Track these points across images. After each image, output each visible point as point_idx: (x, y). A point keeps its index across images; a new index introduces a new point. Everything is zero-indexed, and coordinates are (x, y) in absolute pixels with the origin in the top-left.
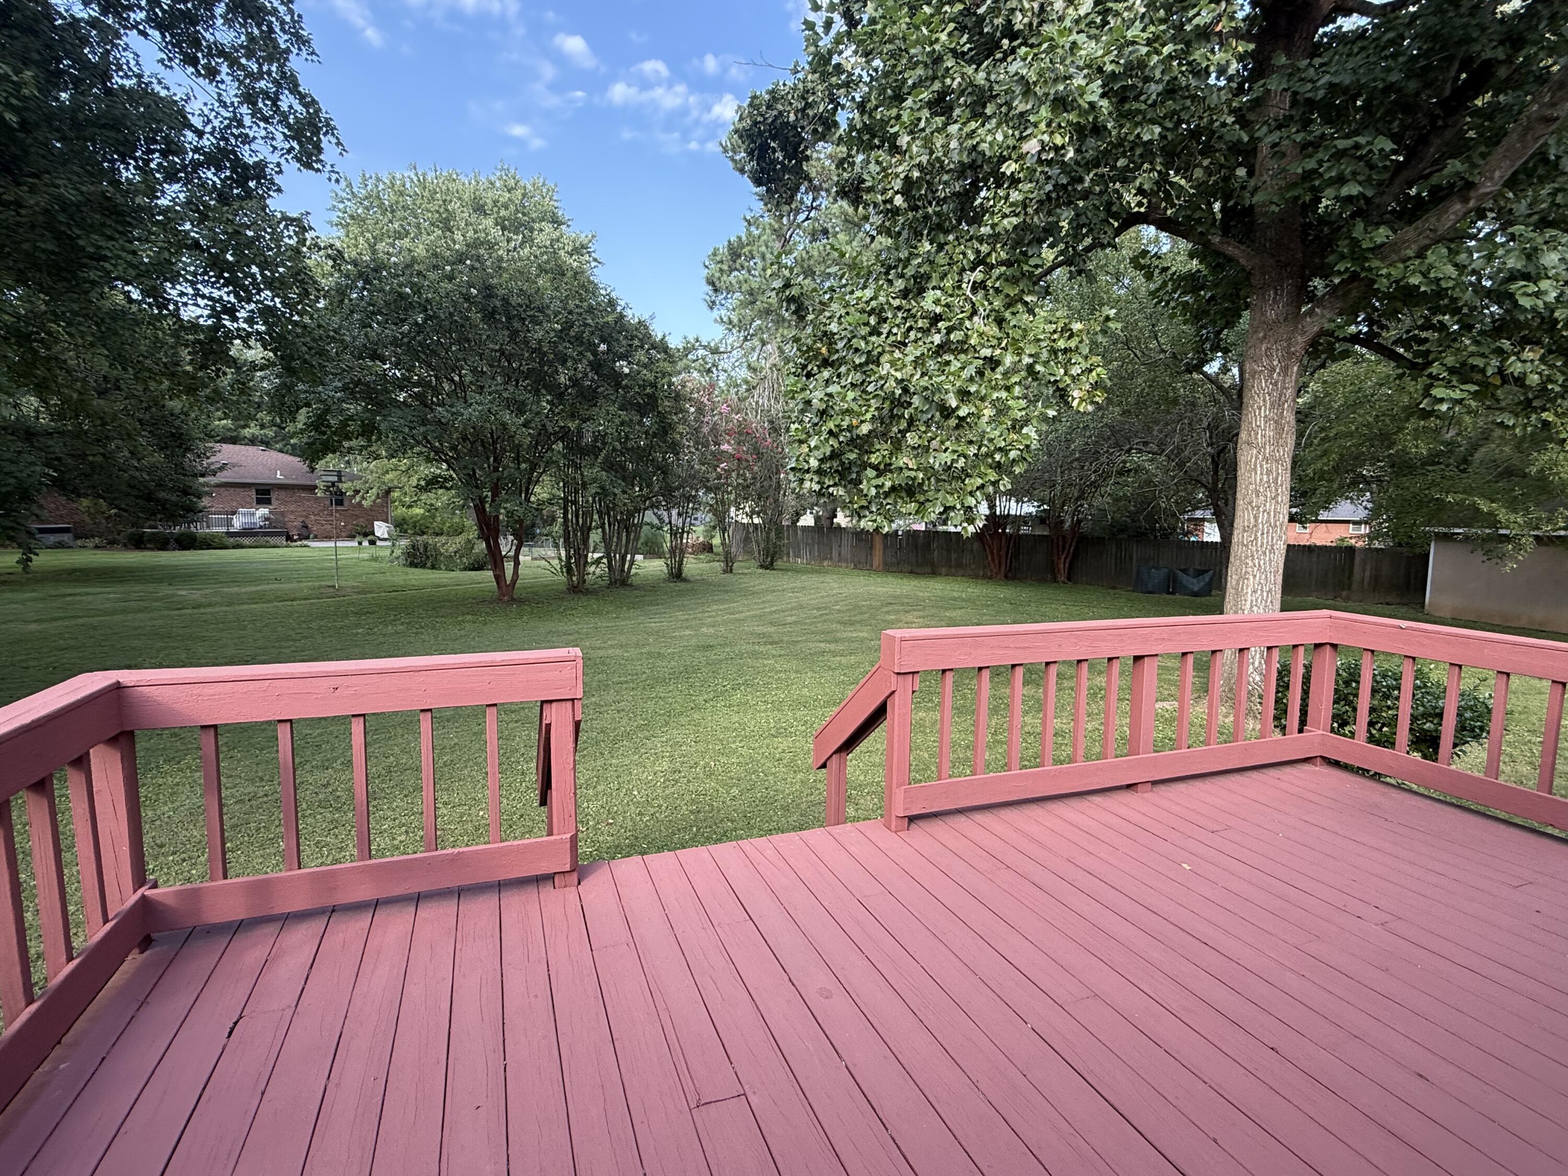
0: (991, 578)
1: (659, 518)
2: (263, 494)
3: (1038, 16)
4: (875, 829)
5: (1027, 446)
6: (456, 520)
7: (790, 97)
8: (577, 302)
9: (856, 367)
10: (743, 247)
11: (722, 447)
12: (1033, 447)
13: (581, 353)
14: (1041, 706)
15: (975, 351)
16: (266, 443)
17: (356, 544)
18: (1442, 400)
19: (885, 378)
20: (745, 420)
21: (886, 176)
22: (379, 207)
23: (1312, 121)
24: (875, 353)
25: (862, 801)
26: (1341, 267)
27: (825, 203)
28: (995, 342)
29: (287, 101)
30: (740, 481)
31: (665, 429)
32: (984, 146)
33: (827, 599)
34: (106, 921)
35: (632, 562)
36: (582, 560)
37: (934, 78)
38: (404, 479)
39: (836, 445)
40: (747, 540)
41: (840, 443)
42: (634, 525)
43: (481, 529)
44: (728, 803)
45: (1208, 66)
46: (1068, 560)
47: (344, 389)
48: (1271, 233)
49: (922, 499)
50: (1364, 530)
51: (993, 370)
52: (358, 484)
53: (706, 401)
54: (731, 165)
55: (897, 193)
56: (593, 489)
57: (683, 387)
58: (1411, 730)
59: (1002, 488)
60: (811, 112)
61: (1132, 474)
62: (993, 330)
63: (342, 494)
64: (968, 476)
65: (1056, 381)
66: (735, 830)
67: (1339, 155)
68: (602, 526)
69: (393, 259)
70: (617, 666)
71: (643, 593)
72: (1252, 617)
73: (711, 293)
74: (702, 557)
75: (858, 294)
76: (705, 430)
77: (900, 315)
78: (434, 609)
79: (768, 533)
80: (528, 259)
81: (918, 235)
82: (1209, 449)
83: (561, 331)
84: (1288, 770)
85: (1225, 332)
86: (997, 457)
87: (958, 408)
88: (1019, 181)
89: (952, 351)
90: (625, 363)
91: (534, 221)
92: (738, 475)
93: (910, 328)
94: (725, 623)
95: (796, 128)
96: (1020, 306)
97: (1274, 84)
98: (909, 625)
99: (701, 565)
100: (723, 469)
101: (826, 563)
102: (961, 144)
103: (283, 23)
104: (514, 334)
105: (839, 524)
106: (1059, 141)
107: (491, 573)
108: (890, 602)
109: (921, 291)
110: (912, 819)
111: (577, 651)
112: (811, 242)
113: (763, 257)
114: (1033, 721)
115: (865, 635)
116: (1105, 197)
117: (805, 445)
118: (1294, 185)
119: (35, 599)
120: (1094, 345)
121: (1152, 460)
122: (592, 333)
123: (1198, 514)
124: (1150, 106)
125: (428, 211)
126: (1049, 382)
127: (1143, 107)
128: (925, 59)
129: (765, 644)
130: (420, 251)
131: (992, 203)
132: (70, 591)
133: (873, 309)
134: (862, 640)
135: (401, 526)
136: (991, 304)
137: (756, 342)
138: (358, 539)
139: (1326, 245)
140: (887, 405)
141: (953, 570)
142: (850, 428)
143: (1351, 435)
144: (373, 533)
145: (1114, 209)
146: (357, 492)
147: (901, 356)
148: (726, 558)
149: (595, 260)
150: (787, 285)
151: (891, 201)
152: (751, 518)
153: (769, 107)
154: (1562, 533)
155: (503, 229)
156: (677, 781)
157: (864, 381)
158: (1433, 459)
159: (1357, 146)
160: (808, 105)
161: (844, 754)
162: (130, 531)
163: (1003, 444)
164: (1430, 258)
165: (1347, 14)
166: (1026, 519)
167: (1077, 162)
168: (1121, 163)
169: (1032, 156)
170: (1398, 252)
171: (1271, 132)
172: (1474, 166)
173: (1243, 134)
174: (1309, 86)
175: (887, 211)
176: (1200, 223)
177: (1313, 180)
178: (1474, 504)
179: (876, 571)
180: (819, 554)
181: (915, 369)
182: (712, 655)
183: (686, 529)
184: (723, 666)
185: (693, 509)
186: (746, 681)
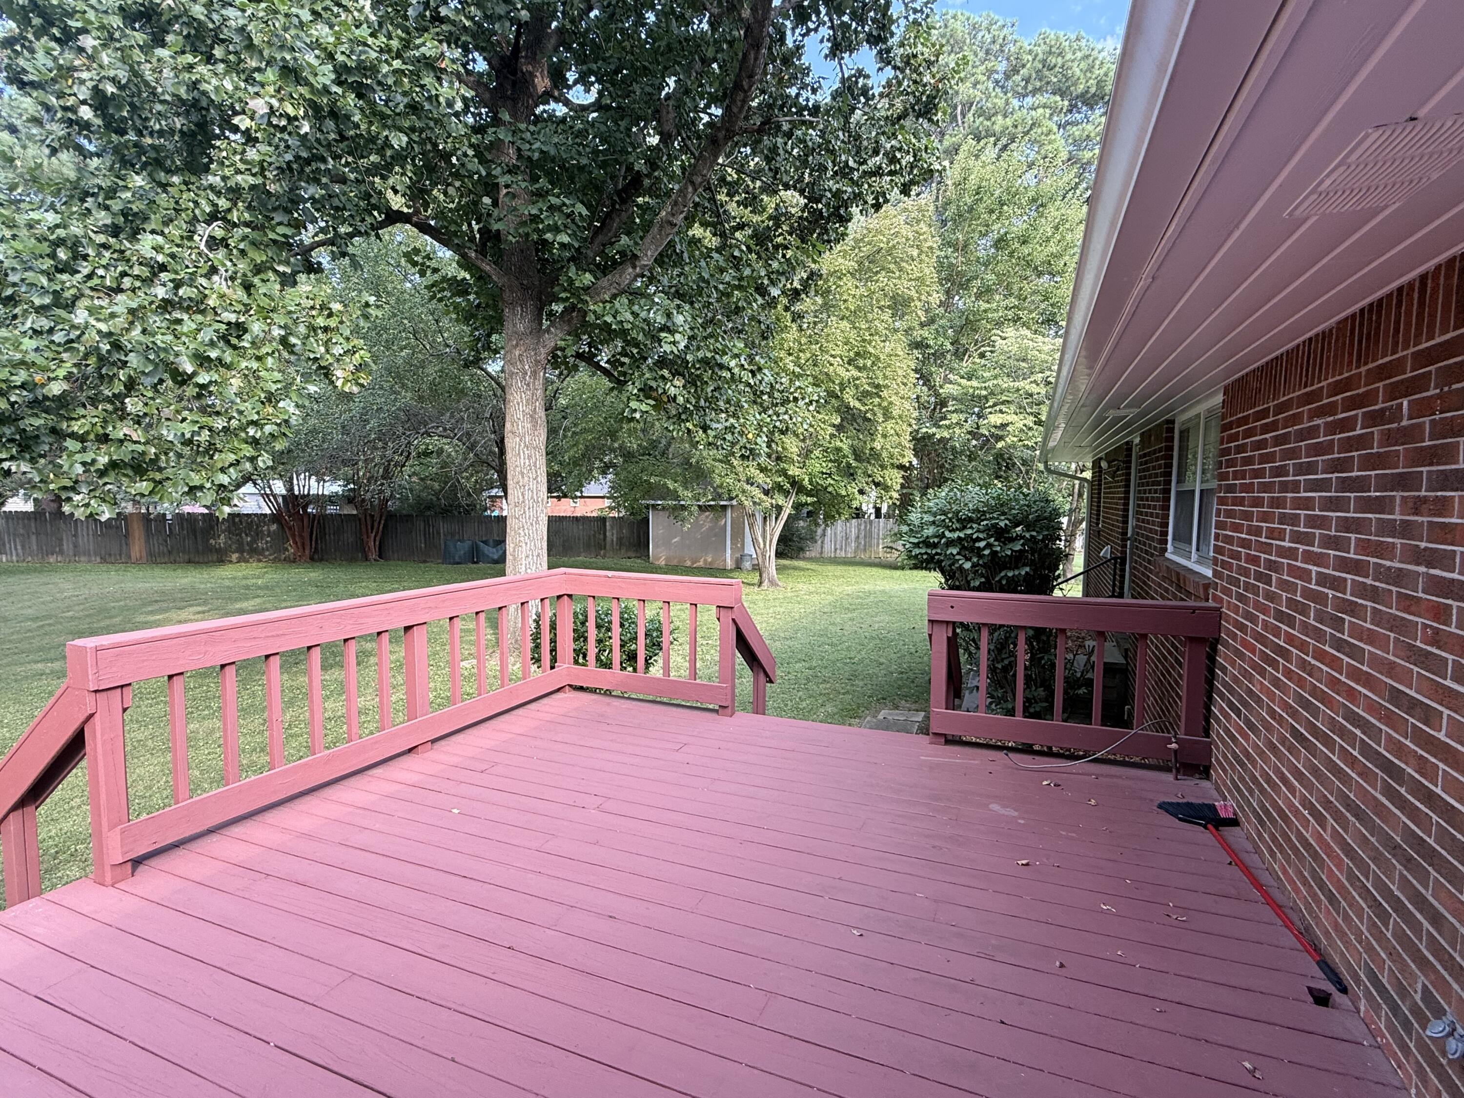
0: (294, 561)
4: (79, 893)
5: (286, 421)
9: (41, 310)
12: (293, 422)
14: (343, 688)
15: (216, 314)
18: (636, 410)
19: (82, 328)
21: (64, 77)
24: (68, 294)
26: (564, 296)
28: (240, 308)
32: (207, 88)
33: (52, 605)
41: (12, 404)
45: (437, 95)
46: (378, 539)
48: (514, 259)
49: (158, 476)
50: (607, 503)
51: (240, 336)
55: (84, 102)
59: (261, 464)
61: (434, 455)
62: (241, 294)
64: (217, 450)
65: (316, 359)
77: (107, 254)
82: (493, 436)
84: (545, 701)
85: (495, 336)
86: (251, 431)
87: (194, 374)
88: (256, 140)
89: (184, 309)
93: (124, 274)
96: (270, 274)
97: (505, 135)
101: (52, 559)
102: (177, 76)
106: (291, 110)
109: (136, 232)
110: (137, 862)
114: (335, 706)
116: (363, 188)
118: (523, 224)
120: (355, 327)
121: (449, 443)
123: (494, 492)
124: (397, 114)
126: (309, 358)
127: (391, 112)
131: (224, 153)
133: (62, 240)
136: (235, 265)
139: (553, 278)
140: (90, 361)
142: (29, 386)
143: (590, 430)
145: (373, 201)
147: (106, 304)
151: (73, 109)
157: (51, 328)
158: (642, 451)
159: (564, 205)
161: (29, 809)
163: (255, 417)
164: (617, 304)
165: (557, 100)
166: (331, 499)
167: (318, 140)
168: (374, 158)
169: (262, 116)
170: (598, 294)
171: (504, 174)
172: (636, 243)
173: (481, 169)
174: (528, 146)
175: (70, 123)
176: (456, 236)
177: (537, 223)
178: (665, 484)
179: (138, 563)
180: (40, 548)
181: (132, 323)
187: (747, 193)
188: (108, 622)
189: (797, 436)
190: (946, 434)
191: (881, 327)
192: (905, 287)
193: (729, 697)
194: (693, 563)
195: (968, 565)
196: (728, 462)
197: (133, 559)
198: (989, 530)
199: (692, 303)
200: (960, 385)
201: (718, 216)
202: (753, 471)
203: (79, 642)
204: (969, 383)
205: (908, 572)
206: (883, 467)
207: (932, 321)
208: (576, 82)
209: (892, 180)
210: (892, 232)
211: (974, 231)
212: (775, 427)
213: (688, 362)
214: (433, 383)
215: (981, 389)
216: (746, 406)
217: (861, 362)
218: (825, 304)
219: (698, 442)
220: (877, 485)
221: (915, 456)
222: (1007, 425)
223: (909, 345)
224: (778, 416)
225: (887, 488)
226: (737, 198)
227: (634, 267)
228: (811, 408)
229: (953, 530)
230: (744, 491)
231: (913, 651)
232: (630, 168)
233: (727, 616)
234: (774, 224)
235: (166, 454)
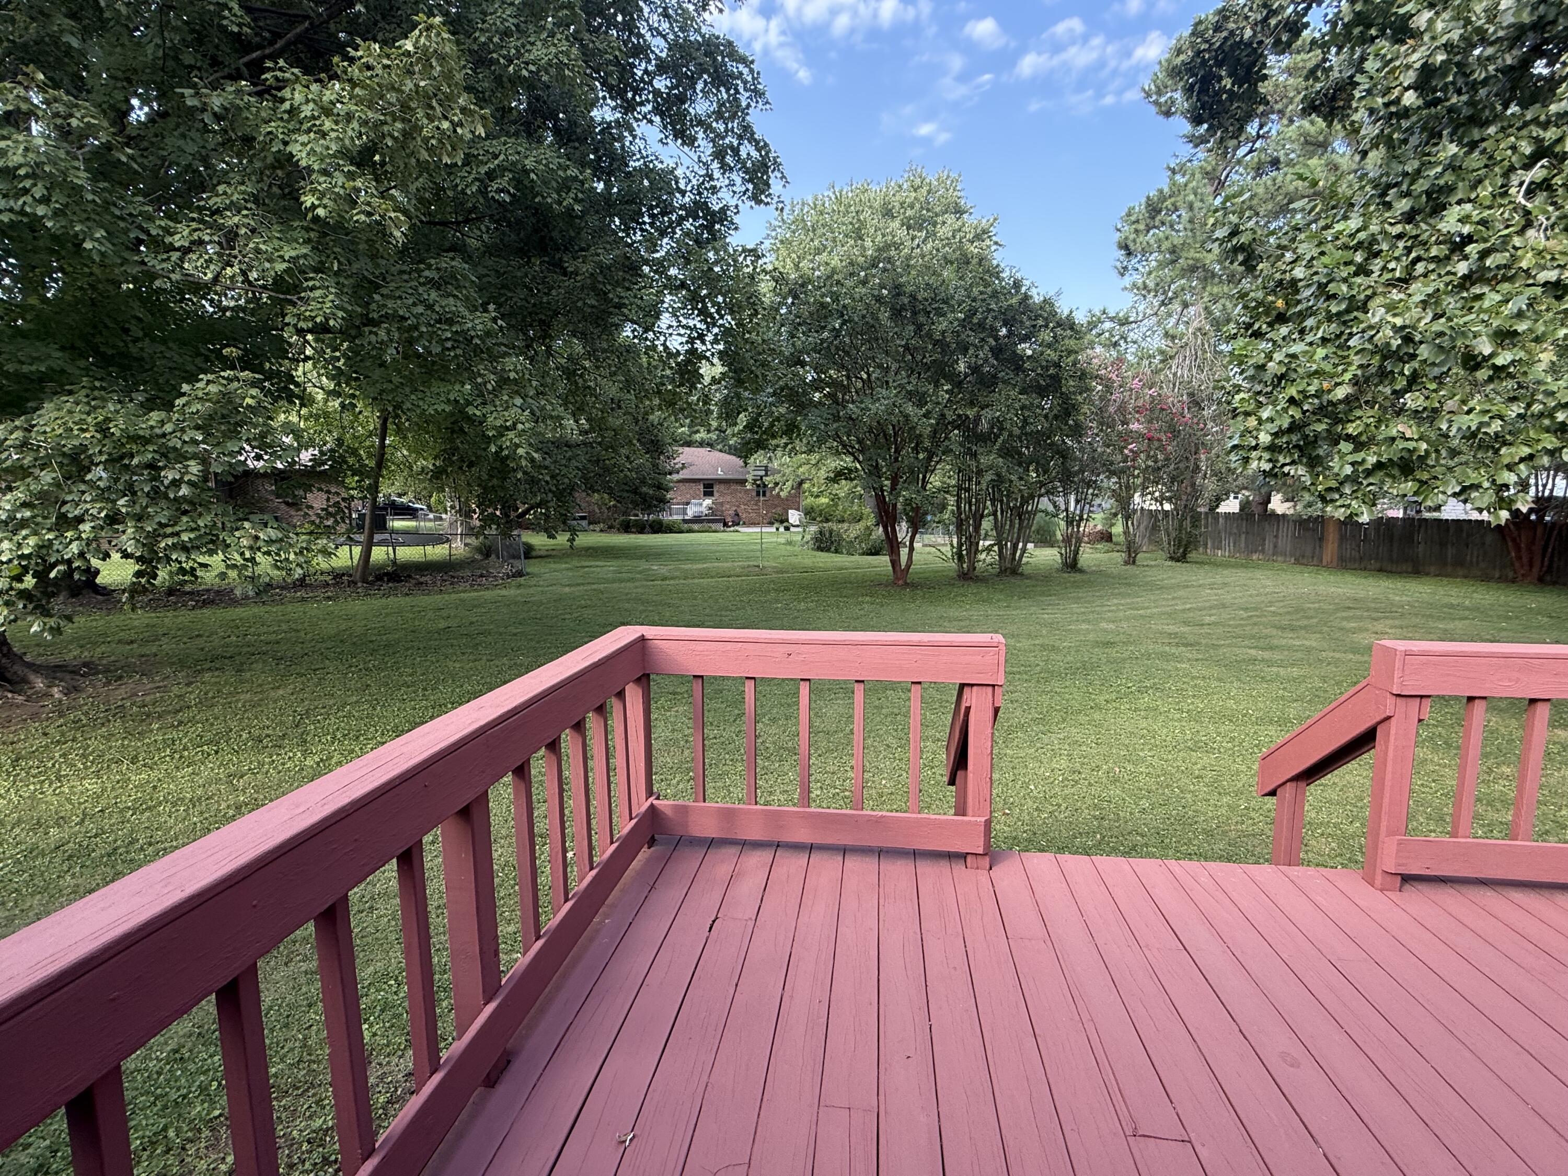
0: (1513, 581)
1: (1055, 504)
2: (709, 487)
6: (856, 508)
7: (1246, 9)
8: (981, 288)
9: (1331, 318)
10: (1165, 200)
11: (1131, 426)
13: (983, 340)
15: (1529, 276)
16: (710, 445)
17: (774, 530)
19: (1378, 328)
20: (1160, 395)
21: (1391, 71)
22: (803, 228)
24: (1362, 297)
25: (1313, 842)
27: (1278, 128)
29: (747, 149)
30: (1150, 463)
31: (1068, 409)
33: (1258, 599)
34: (631, 819)
35: (1024, 550)
36: (974, 550)
38: (813, 471)
39: (1298, 415)
40: (1155, 528)
41: (1304, 412)
42: (1027, 512)
43: (879, 515)
44: (1137, 815)
47: (774, 394)
49: (1425, 476)
51: (1557, 299)
52: (778, 477)
53: (1114, 378)
54: (1153, 109)
55: (1407, 89)
56: (989, 476)
57: (1089, 364)
60: (1273, 22)
63: (765, 486)
64: (1505, 443)
66: (1147, 846)
68: (994, 514)
69: (817, 273)
71: (1034, 583)
73: (1122, 258)
74: (1100, 546)
75: (1338, 227)
76: (1112, 409)
77: (1401, 244)
78: (837, 589)
79: (1181, 521)
80: (931, 253)
81: (1434, 136)
83: (964, 320)
86: (1561, 417)
87: (1493, 355)
89: (1488, 282)
90: (1027, 345)
91: (937, 215)
92: (1148, 456)
93: (1418, 259)
94: (1128, 619)
95: (1251, 45)
99: (1098, 555)
100: (1131, 450)
101: (1255, 557)
103: (745, 82)
104: (919, 327)
105: (1273, 511)
107: (887, 558)
108: (1354, 605)
109: (1439, 209)
110: (1407, 879)
111: (999, 638)
112: (1254, 179)
113: (1191, 207)
115: (1314, 644)
117: (1253, 417)
119: (568, 569)
122: (995, 318)
125: (844, 224)
129: (1177, 645)
130: (835, 262)
132: (587, 564)
133: (1360, 243)
134: (1309, 650)
135: (810, 513)
136: (1559, 208)
137: (1176, 306)
138: (776, 525)
140: (1376, 361)
141: (1449, 569)
142: (1318, 394)
144: (787, 520)
146: (776, 484)
147: (1401, 296)
148: (1129, 548)
149: (996, 243)
150: (1234, 233)
151: (1396, 101)
152: (1162, 504)
153: (1217, 29)
155: (909, 228)
156: (1077, 782)
157: (1342, 334)
160: (1271, 13)
161: (1302, 784)
162: (622, 518)
175: (1390, 116)
179: (1327, 567)
180: (1247, 546)
181: (1424, 311)
182: (1113, 653)
183: (1085, 516)
184: (1127, 666)
185: (1093, 495)
186: (1155, 684)
197: (1324, 563)
235: (1437, 451)
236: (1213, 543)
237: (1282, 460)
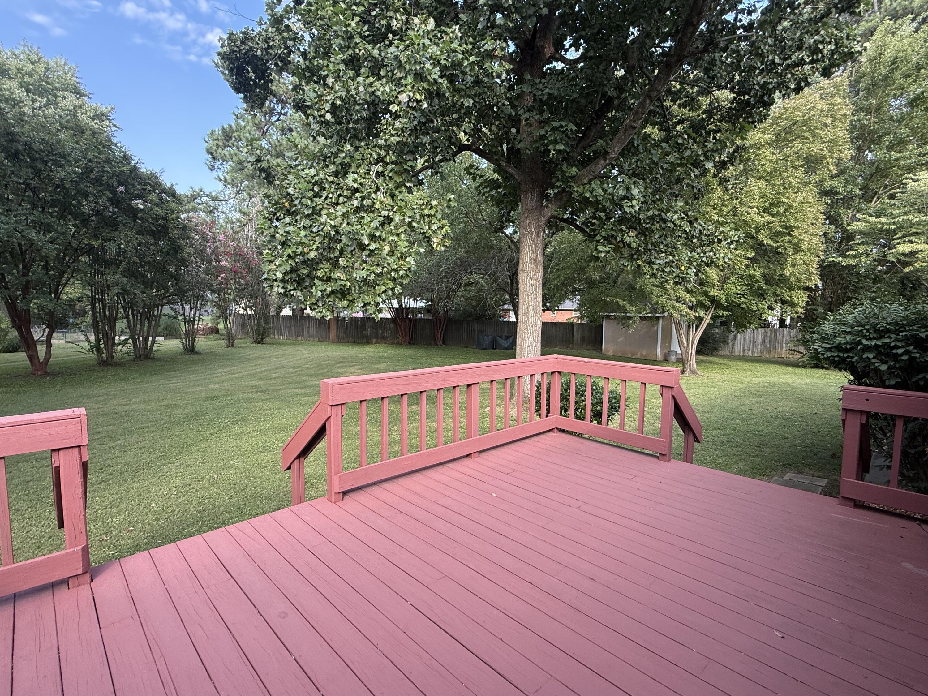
1: (175, 310)
3: (405, 25)
4: (323, 504)
5: (409, 269)
7: (257, 39)
8: (96, 154)
9: (306, 217)
10: (233, 132)
11: (222, 263)
12: (412, 269)
13: (100, 191)
15: (379, 212)
18: (601, 252)
19: (324, 224)
20: (238, 246)
21: (320, 100)
23: (544, 110)
24: (318, 208)
26: (558, 184)
27: (290, 112)
28: (389, 208)
30: (237, 286)
31: (175, 249)
32: (378, 93)
33: (300, 361)
35: (154, 342)
36: (110, 342)
37: (349, 47)
39: (294, 264)
40: (243, 325)
41: (296, 263)
42: (154, 316)
43: (13, 321)
44: (227, 501)
45: (492, 72)
46: (442, 333)
48: (528, 164)
49: (351, 298)
50: (575, 314)
51: (389, 223)
53: (207, 232)
54: (220, 75)
55: (327, 112)
56: (115, 290)
57: (190, 221)
58: (592, 411)
59: (396, 292)
60: (272, 52)
61: (474, 285)
62: (389, 201)
64: (377, 284)
65: (424, 233)
66: (231, 518)
67: (554, 129)
68: (127, 317)
70: (139, 416)
71: (163, 363)
72: (528, 360)
73: (210, 160)
74: (211, 337)
75: (307, 171)
76: (209, 251)
77: (333, 186)
79: (259, 320)
81: (343, 139)
82: (508, 273)
83: (82, 174)
84: (542, 436)
85: (512, 212)
86: (393, 274)
87: (369, 245)
88: (399, 116)
89: (366, 211)
90: (140, 201)
91: (57, 89)
92: (235, 282)
93: (340, 195)
94: (227, 380)
95: (263, 60)
96: (403, 189)
97: (526, 88)
98: (352, 374)
99: (210, 343)
100: (222, 278)
101: (299, 339)
102: (365, 90)
104: (38, 172)
105: (307, 314)
106: (418, 97)
107: (24, 354)
108: (341, 361)
109: (346, 174)
110: (345, 493)
111: (83, 410)
116: (448, 134)
117: (273, 264)
118: (536, 141)
120: (443, 213)
121: (483, 278)
122: (111, 178)
123: (506, 307)
124: (468, 88)
126: (421, 233)
127: (464, 88)
128: (342, 34)
129: (257, 392)
131: (385, 127)
133: (316, 182)
136: (387, 185)
137: (246, 195)
139: (552, 174)
140: (326, 241)
141: (379, 341)
142: (302, 254)
143: (568, 268)
145: (453, 140)
147: (333, 211)
148: (228, 336)
149: (115, 126)
150: (259, 160)
151: (323, 116)
152: (246, 310)
153: (243, 43)
154: (649, 315)
155: (28, 91)
156: (187, 492)
157: (311, 225)
158: (602, 280)
159: (561, 126)
160: (269, 47)
161: (302, 459)
163: (395, 267)
164: (593, 185)
165: (557, 61)
166: (420, 310)
167: (430, 111)
168: (455, 116)
169: (405, 103)
170: (580, 180)
171: (525, 112)
172: (608, 144)
173: (512, 111)
174: (540, 93)
175: (322, 122)
176: (495, 154)
177: (544, 140)
178: (617, 302)
179: (333, 342)
180: (295, 333)
181: (343, 220)
182: (217, 403)
183: (197, 318)
184: (225, 409)
185: (201, 304)
186: (242, 418)
187: (687, 97)
188: (322, 371)
189: (718, 267)
190: (852, 262)
191: (794, 182)
192: (817, 148)
193: (667, 448)
194: (632, 355)
195: (884, 367)
196: (663, 287)
197: (331, 340)
198: (908, 339)
199: (644, 179)
200: (868, 222)
201: (664, 116)
202: (682, 293)
203: (325, 380)
204: (878, 220)
205: (809, 370)
206: (790, 289)
207: (842, 173)
208: (571, 46)
209: (813, 67)
210: (808, 107)
211: (888, 95)
212: (702, 261)
213: (640, 220)
214: (475, 243)
215: (890, 224)
216: (680, 247)
217: (775, 210)
218: (744, 170)
219: (645, 273)
220: (783, 302)
221: (821, 280)
222: (917, 253)
223: (819, 194)
224: (705, 253)
225: (793, 305)
226: (678, 102)
227: (605, 160)
228: (732, 246)
229: (870, 339)
230: (674, 307)
231: (816, 431)
232: (604, 94)
233: (668, 394)
234: (707, 116)
235: (354, 286)
236: (278, 333)
237: (289, 288)
